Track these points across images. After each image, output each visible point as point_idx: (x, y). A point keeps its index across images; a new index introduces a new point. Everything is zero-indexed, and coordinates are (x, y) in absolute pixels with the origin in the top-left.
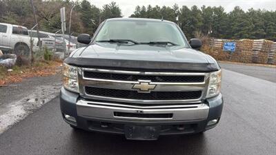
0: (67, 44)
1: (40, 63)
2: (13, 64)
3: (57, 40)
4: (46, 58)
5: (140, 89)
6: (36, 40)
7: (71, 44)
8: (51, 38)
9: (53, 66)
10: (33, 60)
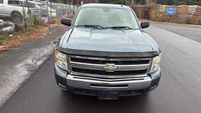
0: (49, 10)
1: (32, 28)
2: (13, 30)
3: (42, 8)
4: (35, 24)
5: (107, 70)
6: (27, 9)
7: (52, 10)
8: (37, 7)
9: (41, 30)
10: (26, 26)
